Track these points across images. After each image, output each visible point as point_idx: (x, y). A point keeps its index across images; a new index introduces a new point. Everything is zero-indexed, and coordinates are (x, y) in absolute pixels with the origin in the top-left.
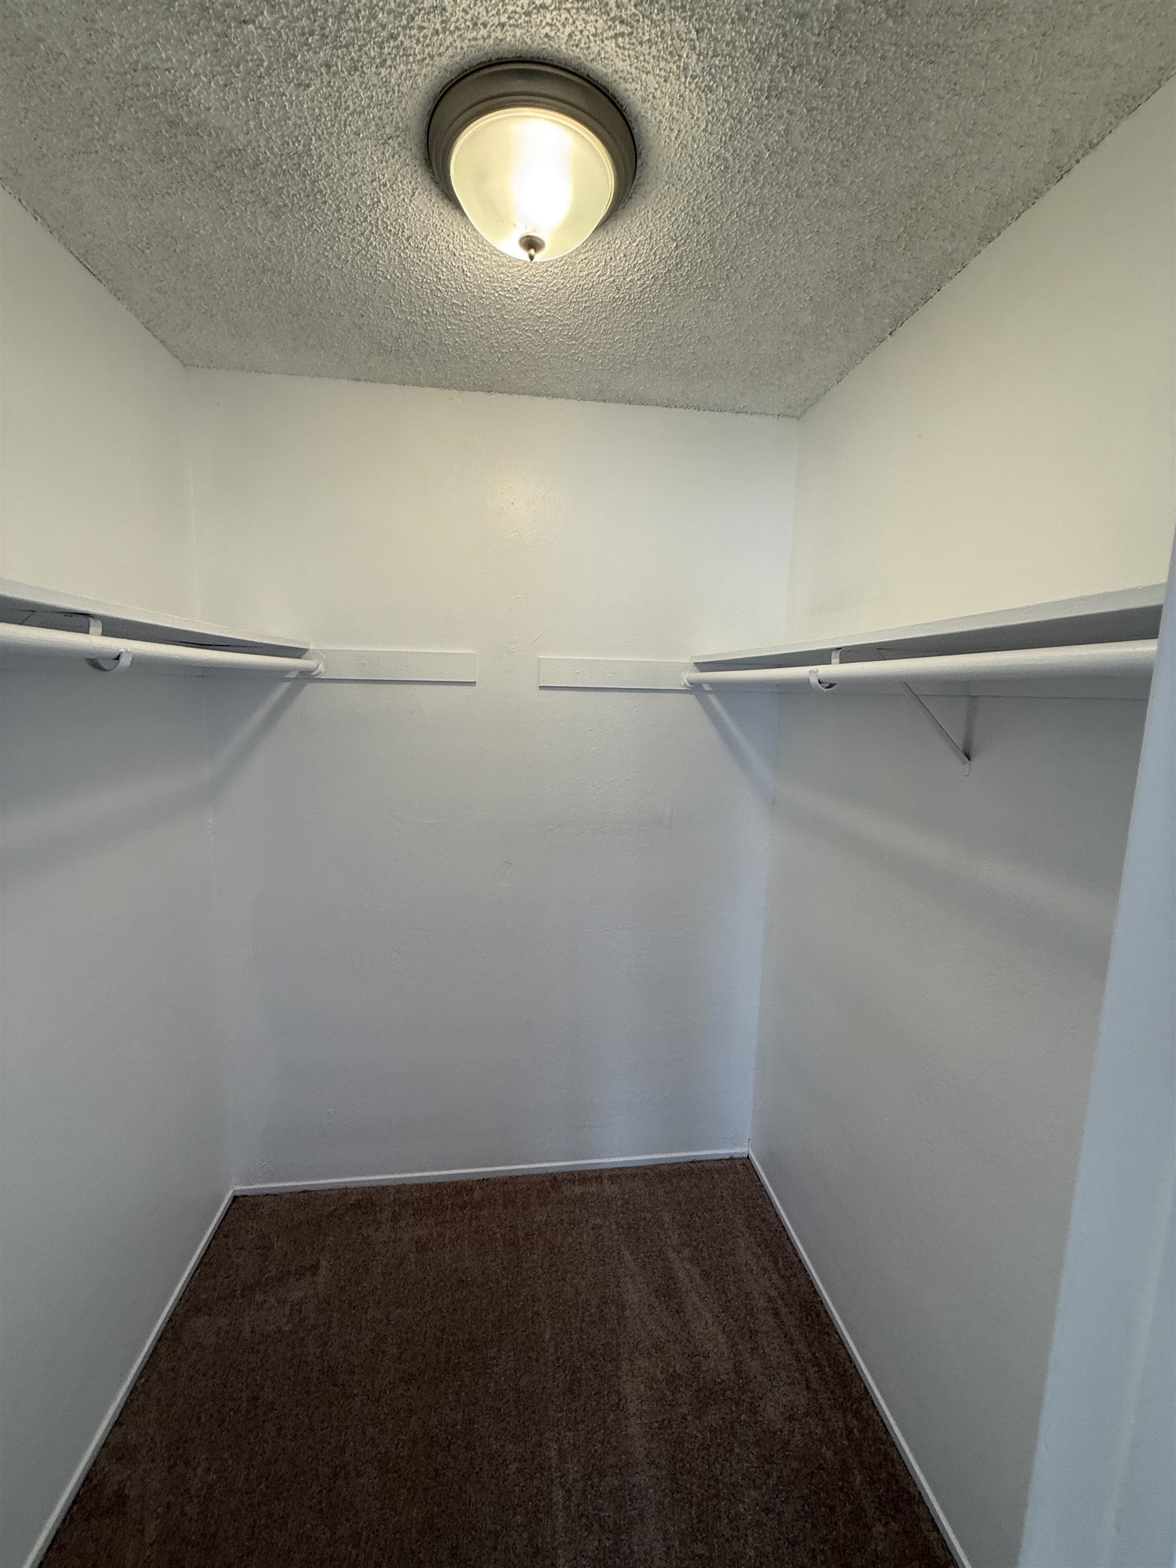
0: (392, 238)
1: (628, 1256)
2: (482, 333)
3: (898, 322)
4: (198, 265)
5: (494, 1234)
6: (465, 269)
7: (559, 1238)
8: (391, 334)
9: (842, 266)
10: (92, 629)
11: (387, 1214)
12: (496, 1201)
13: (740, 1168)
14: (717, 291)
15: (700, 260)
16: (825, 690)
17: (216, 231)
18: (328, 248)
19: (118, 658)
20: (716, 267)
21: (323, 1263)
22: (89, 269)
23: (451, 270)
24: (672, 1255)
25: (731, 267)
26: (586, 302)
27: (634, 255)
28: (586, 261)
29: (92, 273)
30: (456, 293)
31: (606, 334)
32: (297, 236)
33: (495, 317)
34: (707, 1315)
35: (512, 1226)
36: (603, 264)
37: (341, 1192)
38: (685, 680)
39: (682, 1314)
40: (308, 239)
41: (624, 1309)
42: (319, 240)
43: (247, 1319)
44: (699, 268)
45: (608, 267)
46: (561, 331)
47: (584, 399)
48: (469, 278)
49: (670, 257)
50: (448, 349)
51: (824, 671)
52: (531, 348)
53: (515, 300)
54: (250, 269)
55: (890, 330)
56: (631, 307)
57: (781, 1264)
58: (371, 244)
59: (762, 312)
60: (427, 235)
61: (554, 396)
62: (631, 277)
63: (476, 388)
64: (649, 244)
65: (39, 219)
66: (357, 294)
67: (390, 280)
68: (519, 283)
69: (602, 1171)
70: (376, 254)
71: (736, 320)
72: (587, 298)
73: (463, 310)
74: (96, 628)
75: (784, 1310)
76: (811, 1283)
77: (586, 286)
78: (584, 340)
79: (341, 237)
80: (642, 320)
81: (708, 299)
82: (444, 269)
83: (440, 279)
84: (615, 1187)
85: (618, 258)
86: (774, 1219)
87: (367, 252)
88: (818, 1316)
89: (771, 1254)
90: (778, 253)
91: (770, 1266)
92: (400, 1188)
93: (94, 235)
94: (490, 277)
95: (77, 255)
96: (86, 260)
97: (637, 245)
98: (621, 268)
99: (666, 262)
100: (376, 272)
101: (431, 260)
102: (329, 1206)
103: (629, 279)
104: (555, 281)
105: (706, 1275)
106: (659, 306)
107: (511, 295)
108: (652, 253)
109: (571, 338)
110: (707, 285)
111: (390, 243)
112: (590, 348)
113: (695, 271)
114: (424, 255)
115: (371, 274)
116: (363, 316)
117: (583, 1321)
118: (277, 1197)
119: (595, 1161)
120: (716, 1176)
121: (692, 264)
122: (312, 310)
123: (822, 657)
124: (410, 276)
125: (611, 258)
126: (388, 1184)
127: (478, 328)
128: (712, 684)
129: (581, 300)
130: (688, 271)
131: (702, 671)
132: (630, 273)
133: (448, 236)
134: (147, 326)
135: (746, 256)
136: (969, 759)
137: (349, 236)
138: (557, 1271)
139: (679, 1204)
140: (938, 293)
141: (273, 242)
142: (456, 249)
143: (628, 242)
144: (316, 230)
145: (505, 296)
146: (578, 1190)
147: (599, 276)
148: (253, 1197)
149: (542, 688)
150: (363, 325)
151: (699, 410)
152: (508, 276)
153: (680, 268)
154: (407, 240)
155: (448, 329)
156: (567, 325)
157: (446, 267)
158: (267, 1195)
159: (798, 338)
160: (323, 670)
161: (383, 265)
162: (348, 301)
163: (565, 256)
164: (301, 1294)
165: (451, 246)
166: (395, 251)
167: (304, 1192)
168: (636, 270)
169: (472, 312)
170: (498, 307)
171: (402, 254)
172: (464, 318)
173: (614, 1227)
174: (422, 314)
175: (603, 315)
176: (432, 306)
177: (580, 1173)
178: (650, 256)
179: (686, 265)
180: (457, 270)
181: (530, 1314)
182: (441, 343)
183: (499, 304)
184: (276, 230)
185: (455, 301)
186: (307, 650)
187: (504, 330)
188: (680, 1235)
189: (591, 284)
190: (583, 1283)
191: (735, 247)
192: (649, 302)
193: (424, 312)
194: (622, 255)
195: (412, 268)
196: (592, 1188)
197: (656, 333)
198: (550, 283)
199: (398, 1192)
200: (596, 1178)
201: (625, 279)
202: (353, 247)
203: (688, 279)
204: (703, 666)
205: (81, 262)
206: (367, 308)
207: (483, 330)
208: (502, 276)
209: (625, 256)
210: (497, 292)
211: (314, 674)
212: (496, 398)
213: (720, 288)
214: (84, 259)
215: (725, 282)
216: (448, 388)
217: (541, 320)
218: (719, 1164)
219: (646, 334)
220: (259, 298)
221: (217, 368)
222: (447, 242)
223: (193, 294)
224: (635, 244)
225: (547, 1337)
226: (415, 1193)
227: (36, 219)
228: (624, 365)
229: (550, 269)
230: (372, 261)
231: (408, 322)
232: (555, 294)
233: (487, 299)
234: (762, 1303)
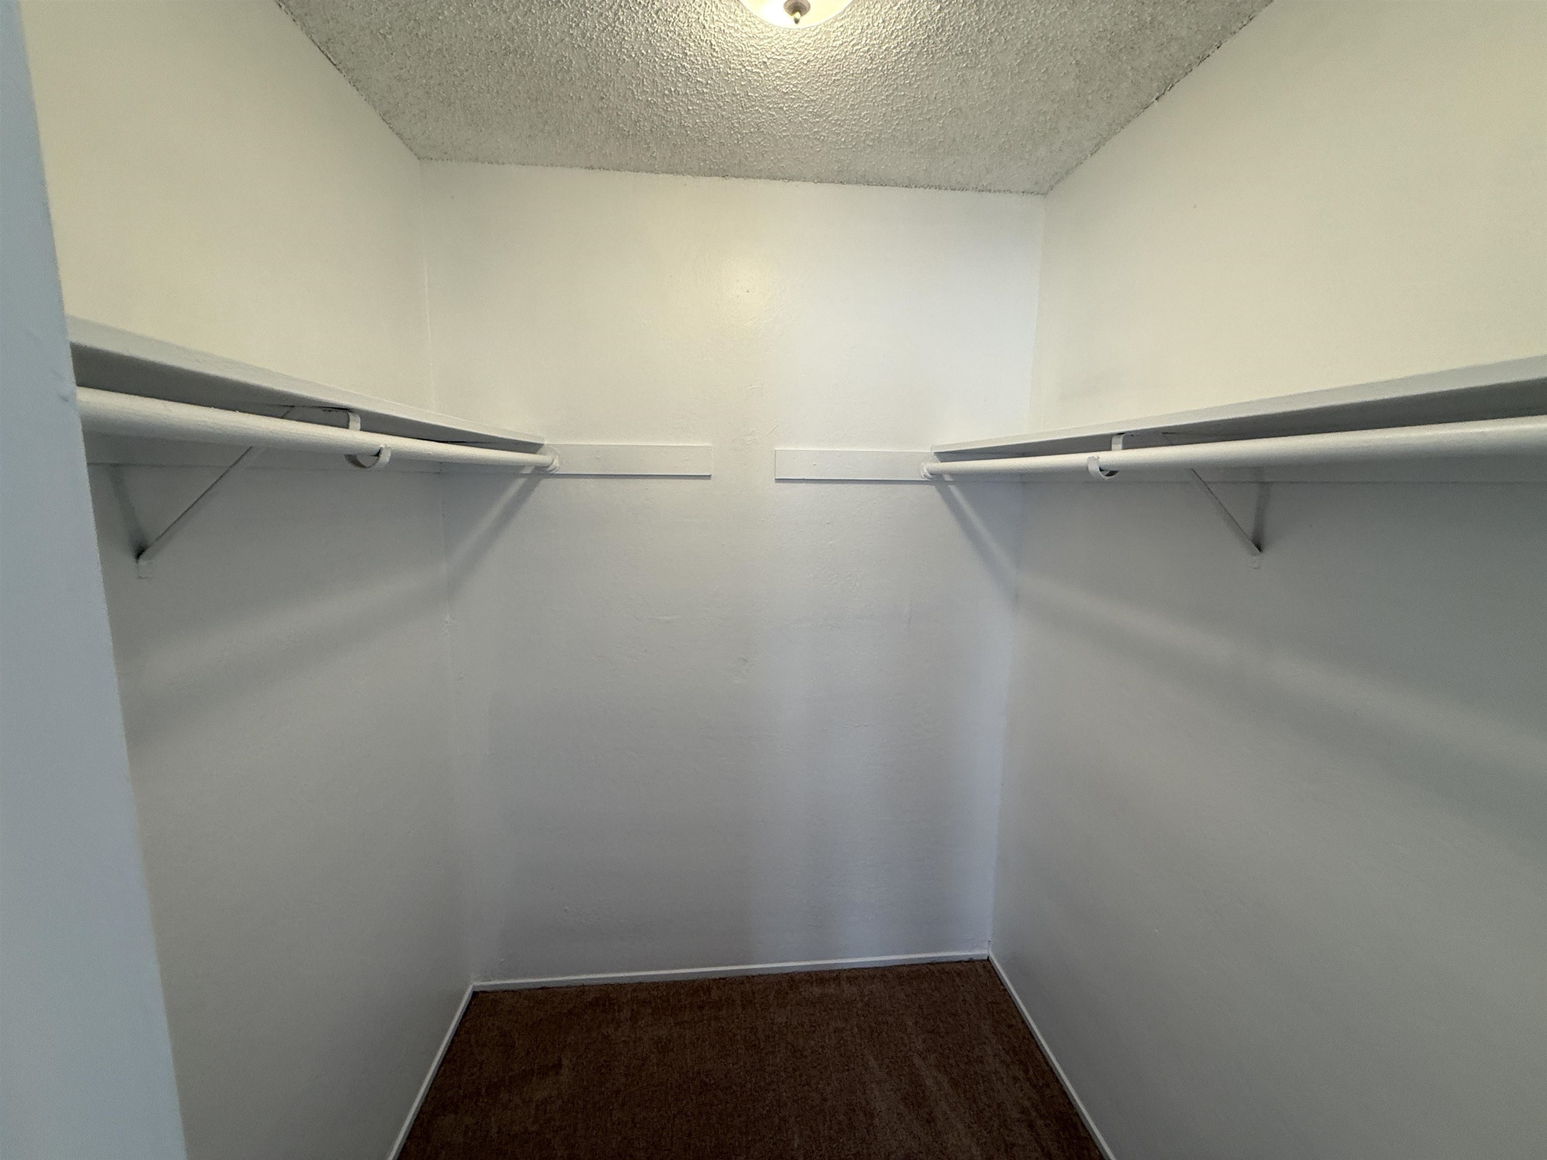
0: (641, 11)
1: (873, 1063)
2: (724, 113)
3: (1169, 85)
4: (440, 50)
5: (735, 1035)
6: (714, 43)
7: (801, 1041)
8: (630, 116)
9: (1116, 24)
10: (351, 424)
11: (626, 1013)
12: (734, 1001)
13: (981, 971)
14: (977, 57)
15: (963, 23)
16: (1107, 478)
17: (460, 12)
18: (574, 25)
19: (378, 454)
20: (979, 31)
21: (565, 1062)
22: (330, 59)
23: (699, 46)
24: (917, 1061)
25: (996, 30)
26: (836, 74)
27: (893, 21)
28: (842, 29)
29: (332, 62)
30: (701, 69)
31: (853, 110)
32: (543, 13)
33: (739, 94)
34: (960, 1126)
35: (752, 1028)
36: (860, 31)
37: (579, 990)
38: (925, 471)
39: (932, 1124)
40: (554, 15)
41: (872, 1116)
42: (565, 17)
43: (493, 1119)
44: (961, 33)
45: (864, 34)
46: (806, 107)
47: (821, 182)
48: (717, 52)
49: (932, 21)
50: (687, 131)
51: (1106, 457)
52: (772, 127)
53: (762, 75)
54: (492, 51)
55: (1158, 94)
56: (883, 79)
57: (1031, 1072)
58: (619, 19)
59: (1022, 79)
60: (678, 7)
61: (791, 179)
62: (887, 45)
63: (711, 173)
64: (911, 7)
65: (283, 7)
66: (599, 74)
67: (634, 58)
68: (769, 56)
69: (839, 971)
70: (623, 30)
71: (992, 89)
72: (837, 71)
73: (707, 88)
74: (355, 422)
75: (1040, 1122)
76: (1064, 1093)
77: (838, 57)
78: (829, 117)
79: (588, 12)
80: (893, 93)
81: (967, 66)
82: (692, 44)
83: (686, 54)
84: (854, 989)
85: (876, 24)
86: (1020, 1026)
87: (614, 28)
88: (1076, 1129)
89: (1021, 1062)
90: (1049, 12)
91: (1020, 1075)
92: (638, 987)
93: (338, 22)
94: (738, 51)
95: (319, 44)
96: (328, 48)
97: (899, 9)
98: (877, 36)
99: (927, 27)
100: (620, 51)
101: (679, 34)
102: (568, 1003)
103: (884, 48)
104: (806, 52)
105: (955, 1083)
106: (913, 76)
107: (758, 70)
108: (912, 18)
109: (817, 115)
110: (967, 52)
111: (638, 17)
112: (834, 125)
113: (956, 36)
114: (672, 29)
115: (615, 52)
116: (603, 98)
117: (831, 1128)
118: (515, 993)
119: (834, 961)
120: (957, 979)
121: (954, 29)
122: (551, 94)
123: (1102, 443)
124: (655, 53)
125: (869, 25)
126: (626, 982)
127: (720, 107)
128: (952, 474)
129: (831, 72)
130: (949, 36)
131: (943, 461)
132: (887, 40)
133: (700, 6)
134: (385, 117)
135: (1014, 17)
136: (1260, 549)
137: (597, 11)
138: (801, 1076)
139: (920, 1007)
140: (1217, 51)
141: (517, 21)
142: (706, 21)
143: (888, 6)
144: (563, 5)
145: (752, 72)
146: (817, 990)
147: (853, 46)
148: (492, 992)
149: (779, 480)
150: (602, 108)
151: (940, 189)
152: (757, 49)
153: (941, 33)
154: (657, 13)
155: (689, 109)
156: (813, 101)
157: (694, 41)
158: (505, 991)
159: (1056, 106)
160: (558, 465)
161: (629, 42)
162: (588, 83)
163: (821, 24)
164: (546, 1094)
165: (701, 18)
166: (643, 26)
167: (542, 988)
168: (893, 37)
169: (715, 90)
170: (743, 83)
171: (649, 29)
172: (707, 97)
173: (856, 1030)
174: (664, 94)
175: (853, 89)
176: (676, 86)
177: (816, 973)
178: (910, 20)
179: (947, 29)
180: (704, 44)
181: (776, 1120)
182: (681, 125)
183: (745, 80)
184: (521, 8)
185: (699, 79)
186: (542, 445)
187: (747, 108)
188: (924, 1041)
189: (843, 55)
190: (829, 1089)
191: (1003, 8)
192: (902, 73)
193: (666, 92)
194: (881, 21)
195: (658, 44)
196: (832, 989)
197: (905, 106)
198: (801, 55)
199: (634, 990)
200: (835, 979)
201: (880, 47)
202: (599, 22)
203: (946, 46)
204: (945, 456)
205: (323, 52)
206: (608, 91)
207: (724, 110)
208: (751, 49)
209: (884, 21)
210: (744, 67)
211: (549, 469)
212: (732, 182)
213: (980, 54)
214: (324, 47)
215: (987, 47)
216: (682, 173)
217: (787, 97)
218: (959, 966)
219: (895, 108)
220: (498, 83)
221: (451, 160)
222: (698, 13)
223: (432, 82)
224: (896, 8)
225: (796, 1145)
226: (652, 992)
227: (280, 6)
228: (867, 142)
229: (802, 40)
230: (618, 37)
231: (648, 104)
232: (805, 67)
233: (732, 75)
234: (1016, 1115)
